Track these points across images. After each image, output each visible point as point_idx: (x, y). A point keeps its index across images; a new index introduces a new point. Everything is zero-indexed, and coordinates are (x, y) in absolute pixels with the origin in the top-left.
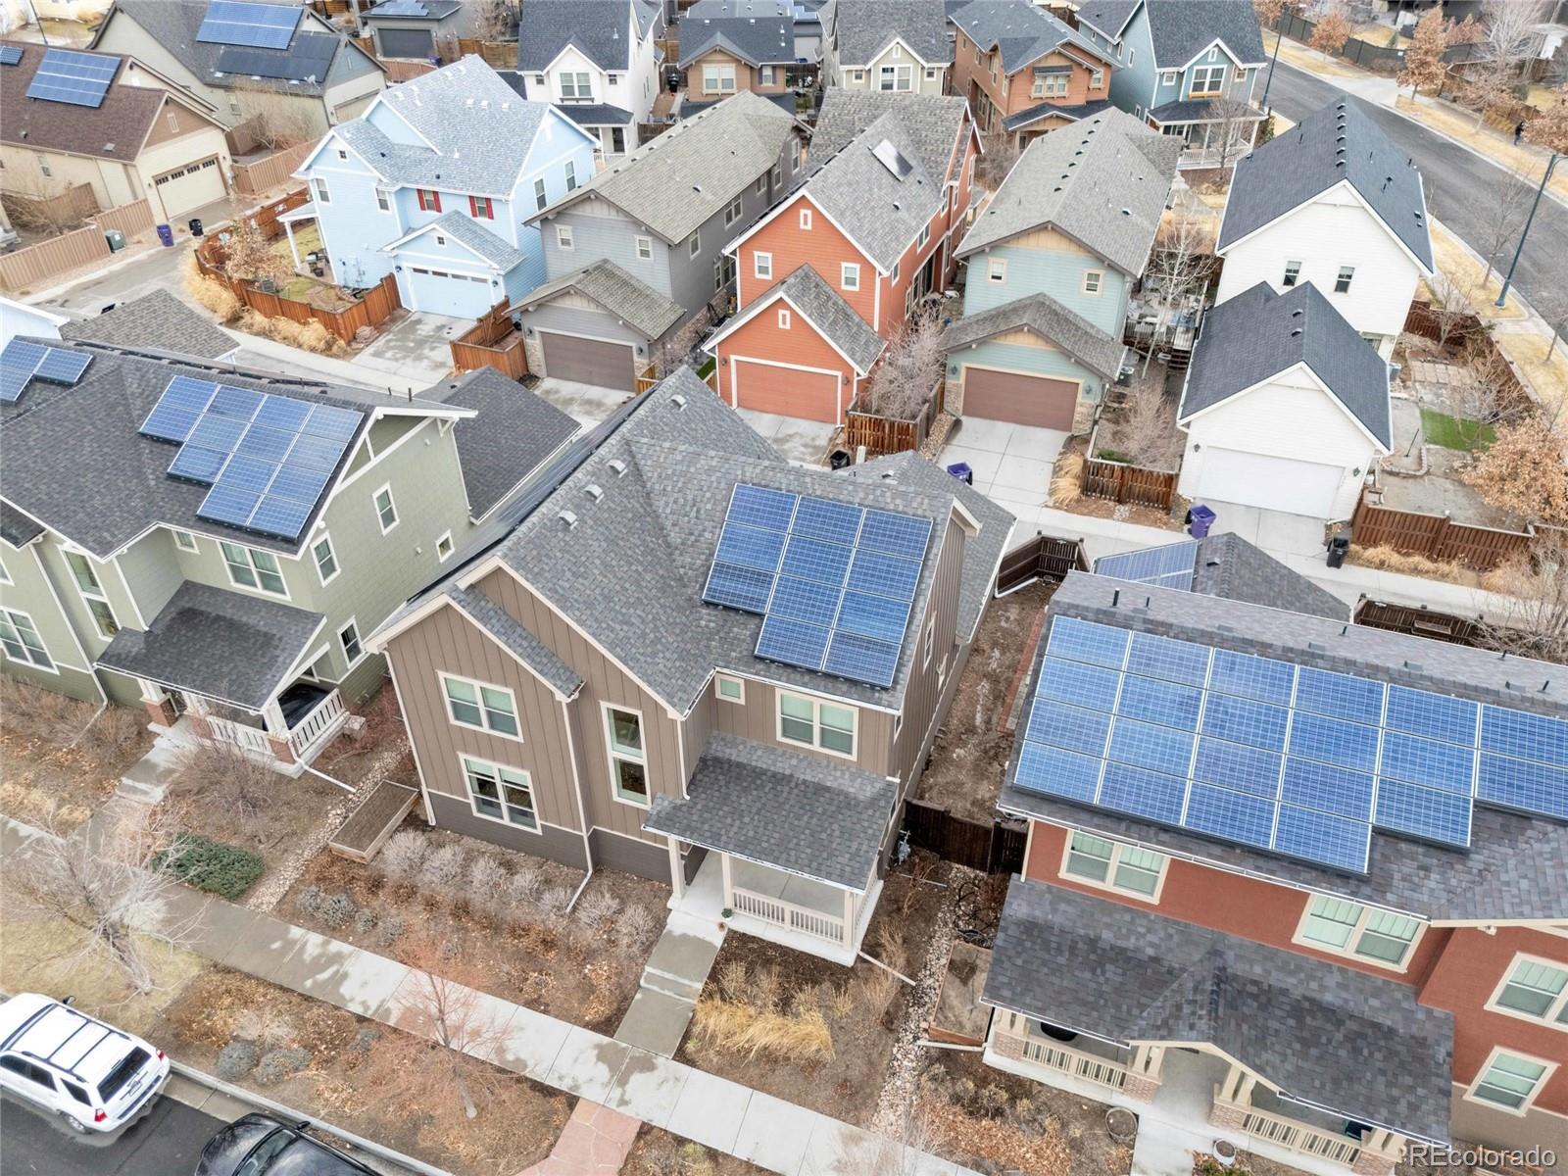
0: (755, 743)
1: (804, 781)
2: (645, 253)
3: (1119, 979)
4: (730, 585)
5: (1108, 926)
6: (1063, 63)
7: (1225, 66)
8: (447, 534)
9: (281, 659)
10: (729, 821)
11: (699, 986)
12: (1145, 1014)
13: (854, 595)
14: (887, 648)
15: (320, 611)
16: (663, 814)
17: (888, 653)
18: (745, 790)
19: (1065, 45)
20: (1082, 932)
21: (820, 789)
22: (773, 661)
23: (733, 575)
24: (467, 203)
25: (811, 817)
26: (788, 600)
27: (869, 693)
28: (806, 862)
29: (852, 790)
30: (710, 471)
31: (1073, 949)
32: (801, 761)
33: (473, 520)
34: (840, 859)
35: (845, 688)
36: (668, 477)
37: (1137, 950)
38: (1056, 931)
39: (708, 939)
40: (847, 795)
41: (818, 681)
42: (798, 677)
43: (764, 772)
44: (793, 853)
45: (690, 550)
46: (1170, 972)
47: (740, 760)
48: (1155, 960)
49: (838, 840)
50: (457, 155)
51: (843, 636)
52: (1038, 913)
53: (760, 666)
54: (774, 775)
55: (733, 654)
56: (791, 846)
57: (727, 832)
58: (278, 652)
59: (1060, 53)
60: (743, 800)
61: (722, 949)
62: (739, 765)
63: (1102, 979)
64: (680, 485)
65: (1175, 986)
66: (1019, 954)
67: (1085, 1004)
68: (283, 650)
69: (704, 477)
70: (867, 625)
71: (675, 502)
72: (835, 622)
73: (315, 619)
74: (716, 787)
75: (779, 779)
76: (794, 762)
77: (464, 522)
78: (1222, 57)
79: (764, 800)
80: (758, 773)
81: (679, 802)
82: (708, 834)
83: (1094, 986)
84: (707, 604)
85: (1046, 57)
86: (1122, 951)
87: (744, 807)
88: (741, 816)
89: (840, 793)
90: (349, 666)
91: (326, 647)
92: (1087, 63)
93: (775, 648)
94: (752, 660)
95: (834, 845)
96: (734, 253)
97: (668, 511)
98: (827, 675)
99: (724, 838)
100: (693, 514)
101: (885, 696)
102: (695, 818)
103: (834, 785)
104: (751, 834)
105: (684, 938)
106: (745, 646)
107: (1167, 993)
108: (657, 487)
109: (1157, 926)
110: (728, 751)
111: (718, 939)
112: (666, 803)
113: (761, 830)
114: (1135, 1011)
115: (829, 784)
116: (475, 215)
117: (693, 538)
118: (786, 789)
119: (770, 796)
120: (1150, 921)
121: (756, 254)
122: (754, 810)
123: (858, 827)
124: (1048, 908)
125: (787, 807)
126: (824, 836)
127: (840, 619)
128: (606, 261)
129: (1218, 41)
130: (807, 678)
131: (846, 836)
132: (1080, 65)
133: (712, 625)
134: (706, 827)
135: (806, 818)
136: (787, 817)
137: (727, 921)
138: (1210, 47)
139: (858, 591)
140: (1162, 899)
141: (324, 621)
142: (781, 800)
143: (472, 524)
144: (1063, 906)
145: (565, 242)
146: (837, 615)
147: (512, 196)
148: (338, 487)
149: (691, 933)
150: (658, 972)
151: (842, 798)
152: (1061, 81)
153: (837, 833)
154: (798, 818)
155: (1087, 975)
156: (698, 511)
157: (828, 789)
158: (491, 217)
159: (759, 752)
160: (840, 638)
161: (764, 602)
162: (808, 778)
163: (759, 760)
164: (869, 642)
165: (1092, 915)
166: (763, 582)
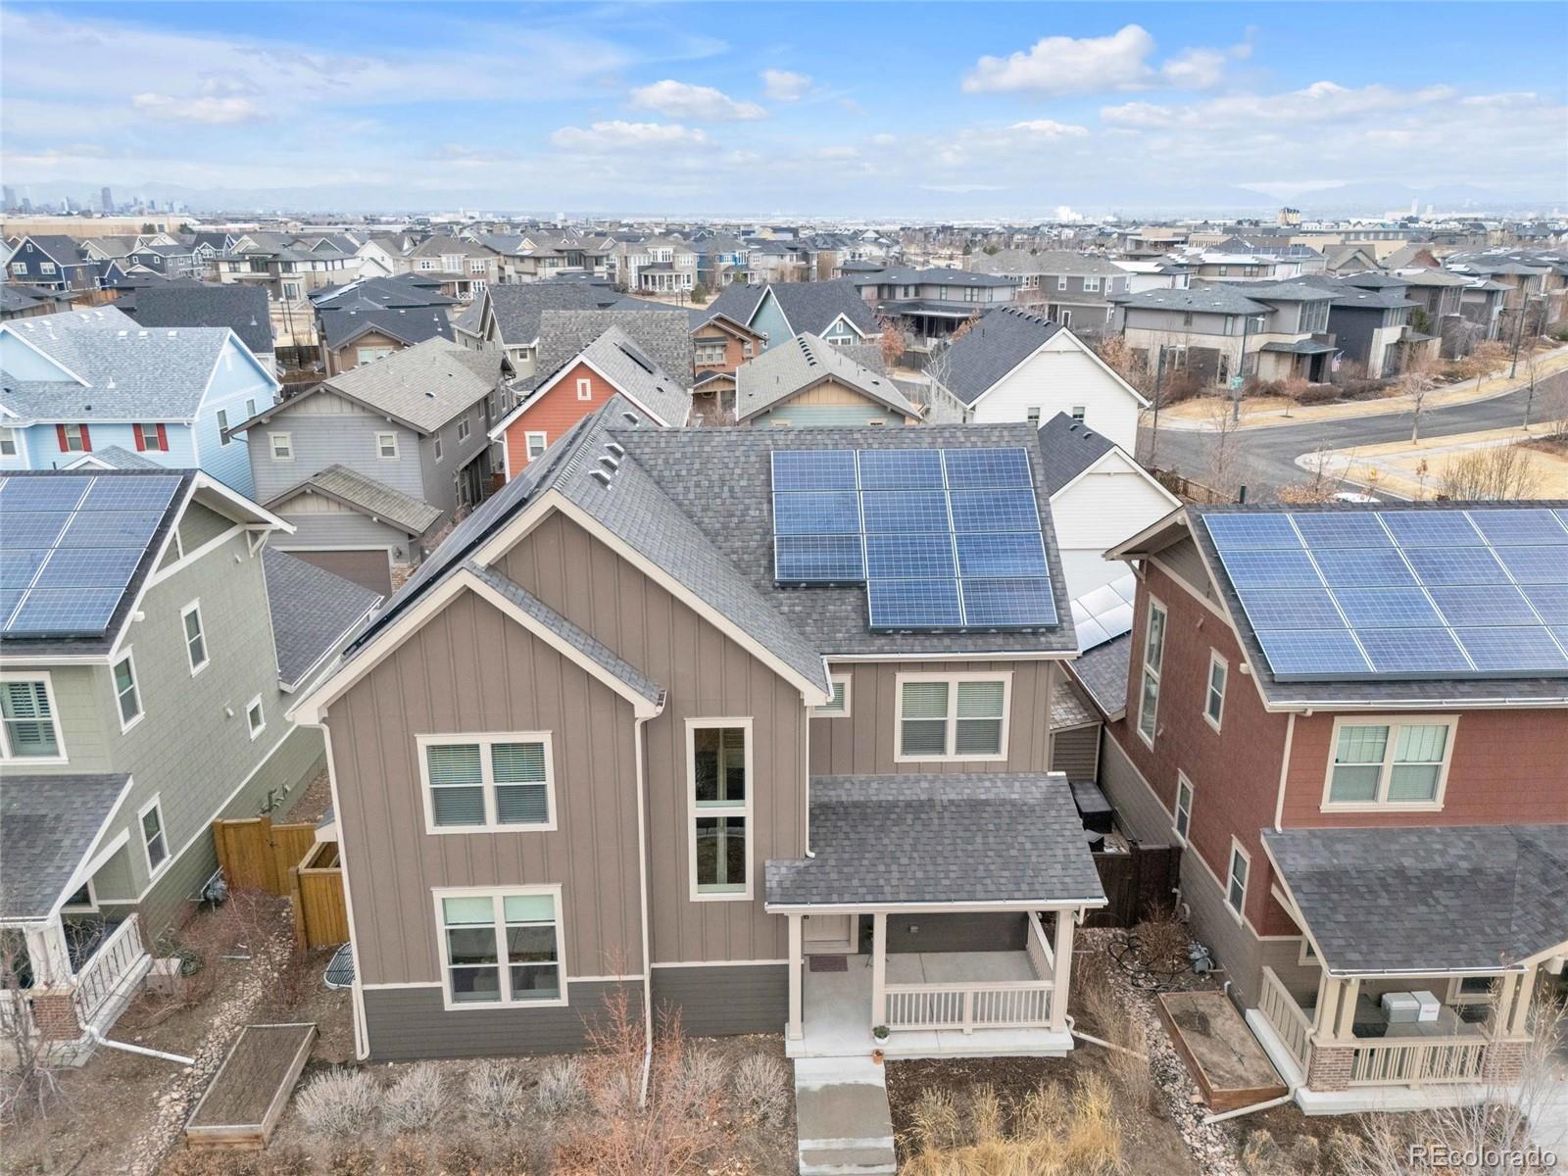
0: (863, 777)
1: (952, 802)
2: (389, 451)
3: (1457, 902)
4: (806, 558)
5: (1403, 852)
6: (718, 334)
7: (851, 337)
8: (257, 701)
9: (66, 843)
10: (882, 868)
11: (888, 1142)
12: (1514, 928)
13: (968, 538)
14: (1035, 584)
15: (120, 770)
16: (787, 884)
17: (1039, 589)
18: (882, 829)
19: (717, 319)
20: (1380, 866)
21: (976, 806)
22: (897, 631)
23: (807, 546)
24: (130, 434)
25: (985, 837)
26: (888, 559)
27: (1032, 640)
28: (1011, 887)
29: (1014, 796)
30: (731, 446)
31: (1386, 887)
32: (932, 782)
33: (285, 687)
34: (1051, 872)
35: (1000, 640)
36: (677, 462)
37: (1451, 867)
38: (1354, 873)
39: (862, 1081)
40: (1013, 803)
41: (962, 641)
42: (935, 641)
43: (893, 805)
44: (988, 881)
45: (736, 533)
46: (1501, 878)
47: (856, 798)
48: (1476, 871)
49: (1035, 853)
50: (112, 385)
51: (974, 583)
52: (1319, 861)
53: (880, 642)
54: (909, 804)
55: (839, 636)
56: (981, 873)
57: (888, 880)
58: (58, 836)
59: (714, 326)
60: (886, 841)
61: (890, 1088)
62: (856, 805)
63: (1440, 908)
64: (697, 466)
65: (1518, 889)
66: (1334, 909)
67: (1445, 940)
68: (68, 831)
69: (726, 454)
70: (999, 566)
71: (698, 485)
72: (957, 569)
73: (115, 782)
74: (841, 836)
75: (918, 808)
76: (925, 785)
77: (274, 690)
78: (847, 329)
79: (912, 834)
80: (887, 808)
81: (800, 864)
82: (863, 890)
83: (1436, 917)
84: (783, 586)
85: (703, 329)
86: (1437, 873)
87: (892, 848)
88: (895, 859)
89: (1004, 802)
90: (152, 874)
91: (124, 837)
92: (740, 335)
93: (894, 613)
94: (867, 636)
95: (1034, 859)
96: (501, 438)
97: (691, 496)
98: (973, 632)
99: (887, 889)
100: (726, 494)
101: (1053, 638)
102: (834, 876)
103: (991, 796)
104: (919, 875)
105: (830, 1092)
106: (851, 623)
107: (1517, 899)
108: (666, 473)
109: (1450, 839)
110: (832, 793)
111: (877, 1077)
112: (784, 870)
113: (930, 868)
114: (1502, 930)
115: (983, 797)
116: (140, 448)
117: (735, 520)
118: (934, 815)
119: (919, 828)
120: (1438, 835)
121: (528, 434)
122: (907, 848)
123: (1048, 832)
124: (1326, 854)
125: (947, 833)
126: (1013, 852)
127: (963, 566)
128: (337, 466)
129: (842, 315)
130: (947, 641)
131: (1042, 846)
132: (733, 336)
133: (797, 609)
134: (855, 882)
135: (979, 840)
136: (954, 844)
137: (881, 1043)
138: (836, 320)
139: (971, 533)
140: (1446, 801)
141: (130, 784)
142: (935, 828)
143: (283, 692)
144: (1339, 847)
145: (282, 452)
146: (957, 563)
147: (196, 419)
148: (152, 580)
149: (835, 1082)
150: (820, 1144)
151: (1009, 808)
152: (719, 351)
153: (1028, 846)
154: (969, 841)
155: (1423, 909)
156: (731, 490)
157: (986, 803)
158: (165, 448)
159: (874, 785)
160: (971, 587)
161: (859, 567)
162: (953, 796)
163: (880, 792)
164: (1008, 582)
165: (1377, 847)
166: (849, 546)
